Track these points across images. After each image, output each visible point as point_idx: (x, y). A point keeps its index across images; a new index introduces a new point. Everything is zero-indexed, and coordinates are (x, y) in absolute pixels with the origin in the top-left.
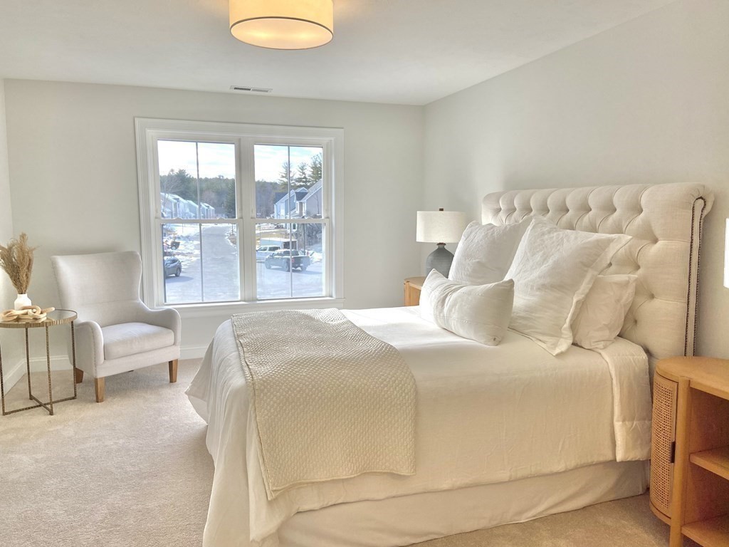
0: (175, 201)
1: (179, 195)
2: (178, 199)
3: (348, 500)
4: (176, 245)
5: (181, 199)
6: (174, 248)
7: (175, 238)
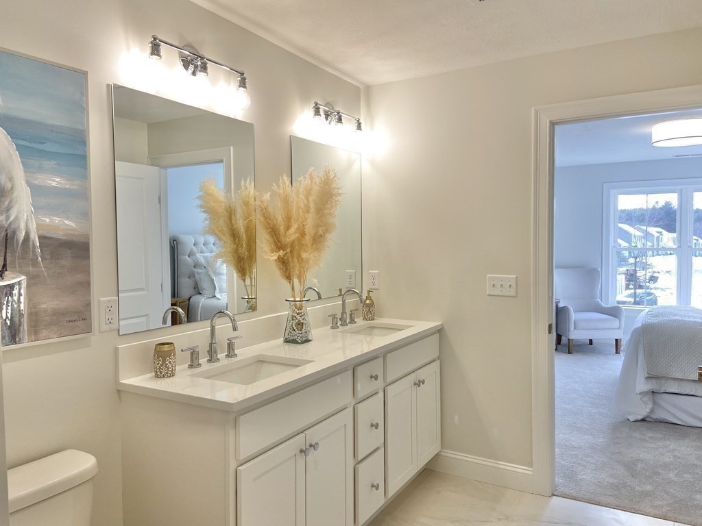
0: (658, 235)
1: (663, 228)
2: (660, 233)
3: (697, 394)
4: (653, 279)
5: (665, 232)
6: (652, 282)
7: (655, 272)
